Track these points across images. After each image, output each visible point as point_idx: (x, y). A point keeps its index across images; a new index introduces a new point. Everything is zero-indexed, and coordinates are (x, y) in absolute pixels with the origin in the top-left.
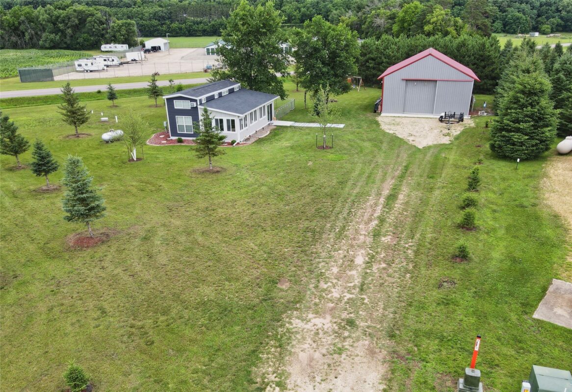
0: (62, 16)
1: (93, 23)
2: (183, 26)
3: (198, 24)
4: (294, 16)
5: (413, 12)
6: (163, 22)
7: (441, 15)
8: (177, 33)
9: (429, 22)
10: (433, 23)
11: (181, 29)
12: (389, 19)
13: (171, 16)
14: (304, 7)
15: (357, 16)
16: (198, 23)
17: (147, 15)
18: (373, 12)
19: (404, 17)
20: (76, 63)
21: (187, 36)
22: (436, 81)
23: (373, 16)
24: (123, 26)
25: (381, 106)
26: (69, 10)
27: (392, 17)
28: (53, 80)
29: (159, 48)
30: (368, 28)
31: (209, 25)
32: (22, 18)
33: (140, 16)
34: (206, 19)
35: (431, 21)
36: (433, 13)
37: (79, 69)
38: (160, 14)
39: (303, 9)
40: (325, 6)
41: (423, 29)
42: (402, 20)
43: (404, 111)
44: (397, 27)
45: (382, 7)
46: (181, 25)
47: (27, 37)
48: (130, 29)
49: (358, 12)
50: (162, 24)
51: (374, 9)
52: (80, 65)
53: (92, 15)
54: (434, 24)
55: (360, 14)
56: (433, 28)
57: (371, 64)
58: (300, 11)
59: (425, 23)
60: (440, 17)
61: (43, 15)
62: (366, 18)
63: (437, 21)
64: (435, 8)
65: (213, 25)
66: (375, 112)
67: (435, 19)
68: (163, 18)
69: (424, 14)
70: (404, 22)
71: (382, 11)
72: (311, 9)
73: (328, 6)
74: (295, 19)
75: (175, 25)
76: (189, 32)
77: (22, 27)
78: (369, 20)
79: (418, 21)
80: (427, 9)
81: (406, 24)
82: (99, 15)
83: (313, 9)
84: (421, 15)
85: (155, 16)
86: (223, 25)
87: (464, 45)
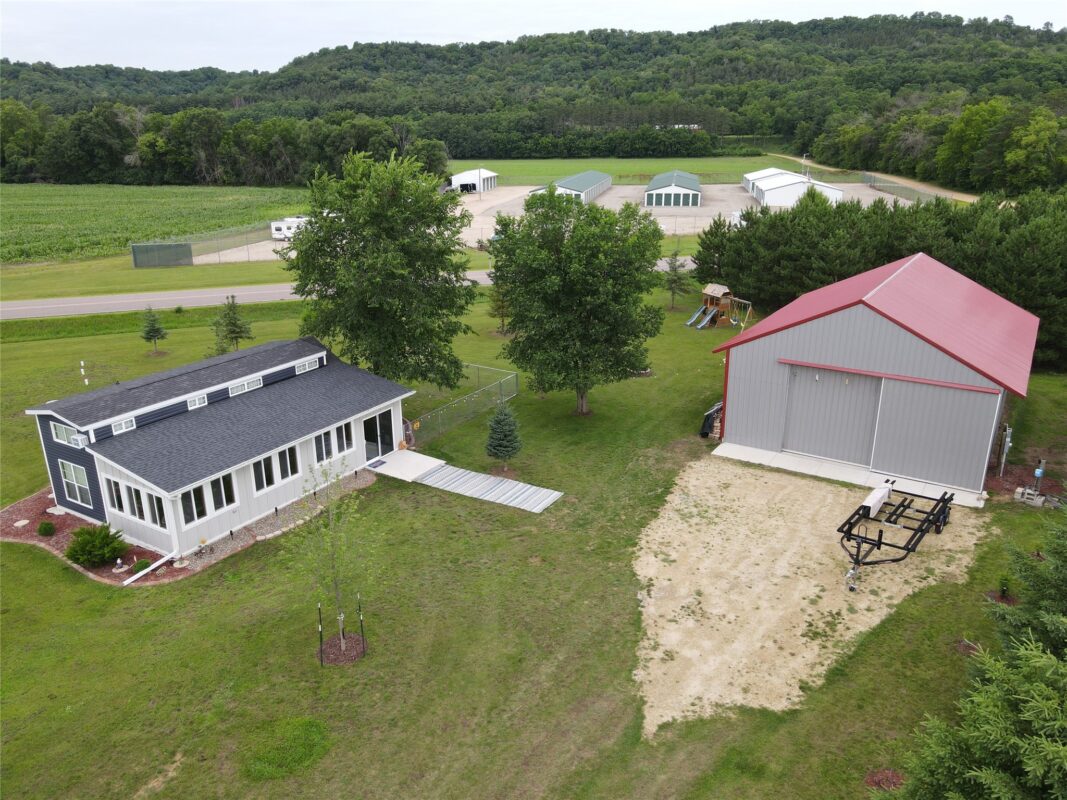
0: (332, 135)
1: (377, 145)
2: (561, 141)
3: (585, 138)
4: (760, 121)
5: (985, 122)
6: (528, 135)
7: (1049, 128)
8: (549, 152)
9: (1018, 144)
10: (1027, 146)
11: (555, 146)
12: (931, 134)
13: (543, 126)
14: (782, 106)
15: (872, 124)
16: (586, 136)
17: (504, 123)
18: (904, 118)
19: (963, 131)
20: (274, 225)
21: (565, 158)
22: (879, 379)
23: (901, 126)
24: (423, 149)
25: (722, 422)
26: (345, 125)
27: (939, 131)
28: (191, 264)
29: (473, 187)
30: (891, 148)
31: (604, 138)
32: (276, 138)
33: (494, 126)
34: (598, 129)
35: (1023, 143)
36: (1029, 124)
37: (277, 235)
38: (526, 122)
39: (779, 110)
40: (824, 102)
41: (1005, 157)
42: (957, 137)
43: (783, 447)
44: (947, 152)
45: (926, 109)
46: (557, 140)
47: (279, 166)
48: (434, 155)
49: (876, 117)
50: (527, 138)
51: (905, 113)
52: (279, 229)
53: (379, 132)
54: (1029, 149)
55: (879, 121)
56: (1028, 157)
57: (784, 268)
58: (773, 114)
59: (1008, 146)
60: (1045, 135)
61: (305, 134)
62: (888, 129)
63: (1037, 142)
64: (1034, 115)
65: (611, 139)
66: (704, 435)
67: (1032, 138)
68: (530, 129)
69: (1008, 126)
70: (964, 142)
71: (924, 116)
72: (796, 109)
73: (828, 104)
74: (761, 127)
75: (545, 140)
76: (569, 150)
77: (273, 152)
78: (892, 134)
79: (992, 140)
80: (1016, 116)
81: (965, 147)
82: (389, 132)
83: (800, 108)
84: (1001, 129)
85: (519, 126)
86: (628, 138)
87: (1036, 241)
